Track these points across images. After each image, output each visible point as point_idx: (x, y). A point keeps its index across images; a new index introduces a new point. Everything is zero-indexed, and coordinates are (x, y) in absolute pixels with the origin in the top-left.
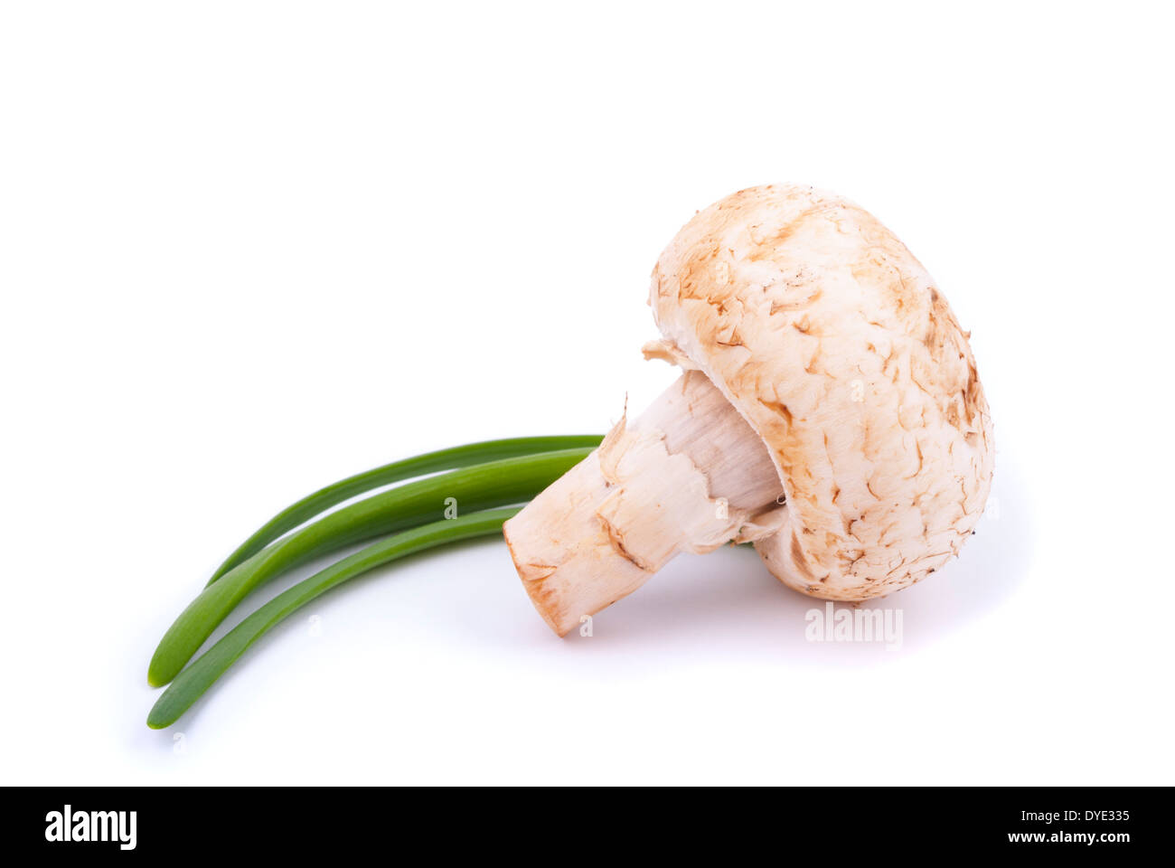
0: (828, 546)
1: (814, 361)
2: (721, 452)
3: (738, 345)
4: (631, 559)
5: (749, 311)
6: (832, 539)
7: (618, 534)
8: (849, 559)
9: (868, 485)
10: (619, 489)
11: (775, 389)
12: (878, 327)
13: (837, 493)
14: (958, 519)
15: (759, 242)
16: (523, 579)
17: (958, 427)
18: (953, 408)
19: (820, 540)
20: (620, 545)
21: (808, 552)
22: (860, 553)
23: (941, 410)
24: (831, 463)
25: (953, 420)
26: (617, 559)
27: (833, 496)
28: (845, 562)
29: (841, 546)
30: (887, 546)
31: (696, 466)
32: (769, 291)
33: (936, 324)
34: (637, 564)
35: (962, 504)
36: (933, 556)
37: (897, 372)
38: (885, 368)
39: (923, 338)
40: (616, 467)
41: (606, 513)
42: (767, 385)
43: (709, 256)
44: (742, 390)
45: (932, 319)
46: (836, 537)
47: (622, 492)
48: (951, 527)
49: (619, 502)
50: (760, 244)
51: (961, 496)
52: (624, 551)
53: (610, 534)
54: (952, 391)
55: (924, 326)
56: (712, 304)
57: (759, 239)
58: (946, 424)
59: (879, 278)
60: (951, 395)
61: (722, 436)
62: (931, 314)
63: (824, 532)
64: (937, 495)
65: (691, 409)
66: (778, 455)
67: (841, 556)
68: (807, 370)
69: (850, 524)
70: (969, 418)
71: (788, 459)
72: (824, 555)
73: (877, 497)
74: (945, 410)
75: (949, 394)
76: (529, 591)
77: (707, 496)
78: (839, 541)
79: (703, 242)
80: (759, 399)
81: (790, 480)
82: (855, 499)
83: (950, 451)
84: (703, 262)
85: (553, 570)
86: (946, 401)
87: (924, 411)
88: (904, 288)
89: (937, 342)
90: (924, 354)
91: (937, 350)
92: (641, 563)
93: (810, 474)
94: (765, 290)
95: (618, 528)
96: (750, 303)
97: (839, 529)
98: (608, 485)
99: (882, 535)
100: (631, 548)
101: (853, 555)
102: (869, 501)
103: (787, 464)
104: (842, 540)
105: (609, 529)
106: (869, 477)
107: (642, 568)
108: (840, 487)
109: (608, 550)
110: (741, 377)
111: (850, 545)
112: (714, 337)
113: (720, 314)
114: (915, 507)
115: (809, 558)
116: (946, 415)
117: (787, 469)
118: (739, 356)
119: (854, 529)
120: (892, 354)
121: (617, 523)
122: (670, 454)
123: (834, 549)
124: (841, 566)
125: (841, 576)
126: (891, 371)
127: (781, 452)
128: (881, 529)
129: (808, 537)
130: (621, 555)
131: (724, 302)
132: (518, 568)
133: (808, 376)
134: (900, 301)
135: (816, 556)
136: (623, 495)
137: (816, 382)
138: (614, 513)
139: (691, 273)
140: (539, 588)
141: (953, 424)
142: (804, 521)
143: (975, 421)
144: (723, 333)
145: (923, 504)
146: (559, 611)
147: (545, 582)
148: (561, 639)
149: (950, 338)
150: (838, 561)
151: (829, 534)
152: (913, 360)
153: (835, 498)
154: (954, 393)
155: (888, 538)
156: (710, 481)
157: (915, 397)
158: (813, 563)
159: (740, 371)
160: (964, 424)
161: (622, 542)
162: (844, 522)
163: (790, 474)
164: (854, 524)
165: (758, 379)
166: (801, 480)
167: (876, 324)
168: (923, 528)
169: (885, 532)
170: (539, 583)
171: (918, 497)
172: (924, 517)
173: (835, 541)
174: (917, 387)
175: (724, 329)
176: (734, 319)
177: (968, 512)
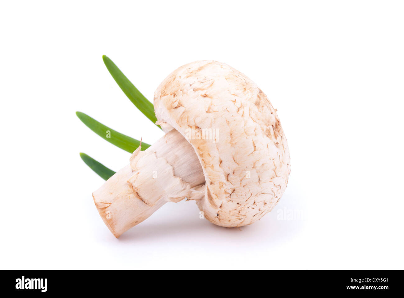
0: (220, 189)
1: (210, 108)
2: (178, 157)
3: (180, 106)
4: (142, 200)
5: (185, 93)
6: (221, 185)
7: (136, 189)
8: (229, 194)
9: (233, 158)
10: (137, 172)
11: (194, 120)
12: (235, 96)
13: (221, 162)
14: (273, 177)
15: (190, 72)
16: (97, 208)
17: (271, 138)
18: (268, 131)
19: (217, 185)
20: (137, 193)
21: (213, 194)
22: (233, 190)
23: (263, 130)
24: (218, 149)
25: (268, 135)
26: (137, 200)
27: (220, 163)
28: (228, 195)
29: (225, 187)
30: (244, 186)
31: (168, 163)
32: (192, 85)
33: (260, 99)
34: (145, 202)
35: (274, 171)
36: (264, 194)
37: (244, 113)
38: (238, 111)
39: (255, 102)
40: (136, 164)
41: (131, 181)
42: (191, 120)
43: (172, 81)
44: (182, 123)
45: (258, 97)
46: (223, 183)
47: (138, 173)
48: (270, 180)
49: (137, 177)
50: (190, 73)
51: (274, 168)
52: (139, 196)
53: (133, 189)
54: (268, 124)
55: (255, 98)
56: (171, 95)
57: (191, 71)
58: (265, 136)
59: (236, 81)
60: (268, 126)
61: (179, 151)
62: (258, 95)
63: (218, 182)
64: (263, 165)
65: (166, 142)
66: (198, 149)
67: (226, 193)
68: (207, 112)
69: (227, 176)
70: (276, 137)
71: (201, 150)
72: (219, 193)
73: (237, 164)
74: (265, 130)
75: (267, 125)
76: (100, 213)
77: (173, 175)
78: (224, 185)
79: (170, 78)
80: (188, 126)
81: (203, 160)
82: (229, 165)
83: (268, 147)
84: (170, 83)
85: (110, 204)
86: (265, 128)
87: (255, 129)
88: (247, 85)
89: (261, 105)
90: (255, 108)
91: (261, 108)
92: (146, 202)
93: (210, 155)
94: (191, 85)
95: (136, 187)
96: (185, 91)
97: (224, 180)
98: (133, 171)
99: (241, 181)
100: (142, 195)
101: (230, 192)
102: (235, 166)
103: (201, 153)
104: (225, 185)
105: (132, 187)
106: (233, 155)
107: (147, 204)
108: (222, 159)
109: (133, 196)
110: (181, 118)
111: (228, 187)
112: (172, 106)
113: (174, 97)
114: (254, 169)
115: (214, 196)
116: (265, 133)
117: (201, 155)
118: (181, 110)
119: (229, 179)
120: (241, 106)
121: (136, 185)
122: (157, 158)
123: (223, 189)
124: (226, 197)
125: (227, 203)
126: (241, 112)
127: (199, 148)
128: (241, 178)
129: (212, 186)
130: (138, 197)
131: (176, 93)
132: (96, 204)
133: (207, 114)
134: (245, 88)
135: (216, 195)
136: (139, 174)
137: (211, 115)
138: (135, 181)
139: (165, 88)
140: (104, 212)
141: (269, 137)
142: (210, 178)
143: (279, 138)
144: (175, 104)
145: (257, 168)
146: (113, 223)
147: (107, 209)
148: (117, 239)
149: (267, 105)
150: (225, 195)
151: (220, 183)
152: (250, 110)
153: (220, 164)
154: (268, 125)
155: (244, 182)
156: (174, 169)
157: (251, 123)
158: (215, 198)
159: (181, 116)
160: (273, 137)
161: (138, 192)
162: (225, 175)
163: (203, 157)
164: (229, 176)
165: (188, 118)
166: (207, 159)
167: (234, 95)
168: (258, 179)
169: (242, 180)
170: (104, 210)
171: (254, 164)
172: (258, 173)
173: (222, 185)
174: (252, 119)
175: (175, 102)
176: (179, 97)
177: (278, 176)
